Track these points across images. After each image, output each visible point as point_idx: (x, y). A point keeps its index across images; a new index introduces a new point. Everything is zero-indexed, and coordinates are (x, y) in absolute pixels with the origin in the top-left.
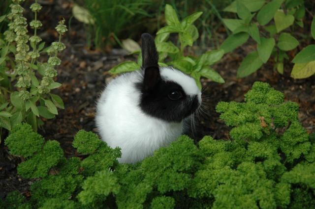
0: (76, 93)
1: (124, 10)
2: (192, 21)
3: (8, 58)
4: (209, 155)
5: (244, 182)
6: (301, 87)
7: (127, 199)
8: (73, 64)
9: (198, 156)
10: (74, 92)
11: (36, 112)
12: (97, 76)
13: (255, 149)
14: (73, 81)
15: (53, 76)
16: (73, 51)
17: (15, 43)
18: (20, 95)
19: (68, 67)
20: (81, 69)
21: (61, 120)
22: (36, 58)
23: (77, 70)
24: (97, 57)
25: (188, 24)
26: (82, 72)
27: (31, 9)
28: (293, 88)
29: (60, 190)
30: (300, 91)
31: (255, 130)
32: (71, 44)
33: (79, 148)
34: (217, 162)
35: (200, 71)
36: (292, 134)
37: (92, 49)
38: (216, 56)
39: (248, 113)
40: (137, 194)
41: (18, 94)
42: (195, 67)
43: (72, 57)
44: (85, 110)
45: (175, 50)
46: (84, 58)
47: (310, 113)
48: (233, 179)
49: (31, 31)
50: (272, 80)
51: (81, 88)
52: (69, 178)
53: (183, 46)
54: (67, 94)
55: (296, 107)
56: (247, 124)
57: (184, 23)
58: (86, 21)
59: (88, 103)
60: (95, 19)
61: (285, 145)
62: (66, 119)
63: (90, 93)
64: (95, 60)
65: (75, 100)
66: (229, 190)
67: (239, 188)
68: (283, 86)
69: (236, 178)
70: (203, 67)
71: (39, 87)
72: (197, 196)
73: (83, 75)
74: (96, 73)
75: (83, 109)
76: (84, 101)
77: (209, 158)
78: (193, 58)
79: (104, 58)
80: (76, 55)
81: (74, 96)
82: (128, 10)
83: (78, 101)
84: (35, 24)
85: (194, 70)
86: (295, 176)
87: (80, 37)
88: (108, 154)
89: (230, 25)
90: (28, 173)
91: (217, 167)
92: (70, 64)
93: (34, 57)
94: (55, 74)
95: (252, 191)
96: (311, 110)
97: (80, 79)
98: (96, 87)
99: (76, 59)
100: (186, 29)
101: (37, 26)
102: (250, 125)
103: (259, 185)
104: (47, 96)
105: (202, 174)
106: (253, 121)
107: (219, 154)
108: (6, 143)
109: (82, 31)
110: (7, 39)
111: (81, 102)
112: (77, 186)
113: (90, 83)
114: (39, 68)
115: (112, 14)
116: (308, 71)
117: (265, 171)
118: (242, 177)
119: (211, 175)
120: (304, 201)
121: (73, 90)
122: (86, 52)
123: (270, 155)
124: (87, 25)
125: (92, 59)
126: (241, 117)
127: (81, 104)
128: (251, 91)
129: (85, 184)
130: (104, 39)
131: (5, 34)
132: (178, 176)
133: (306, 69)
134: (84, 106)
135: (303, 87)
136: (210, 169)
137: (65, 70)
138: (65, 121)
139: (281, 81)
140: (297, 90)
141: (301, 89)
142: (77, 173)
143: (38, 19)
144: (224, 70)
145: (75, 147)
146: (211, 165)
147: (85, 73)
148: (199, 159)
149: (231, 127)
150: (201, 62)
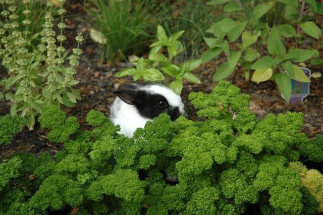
0: (91, 95)
1: (130, 32)
2: (177, 38)
3: (41, 64)
4: (182, 128)
5: (205, 145)
6: (265, 91)
7: (123, 157)
8: (90, 74)
9: (174, 129)
10: (89, 94)
11: (60, 100)
12: (107, 83)
13: (215, 124)
14: (89, 87)
15: (73, 73)
16: (90, 64)
17: (45, 53)
18: (49, 88)
19: (85, 76)
20: (96, 78)
21: (79, 113)
22: (61, 63)
23: (92, 78)
24: (108, 69)
25: (174, 40)
26: (96, 80)
27: (58, 27)
28: (258, 92)
29: (77, 151)
30: (263, 94)
31: (215, 111)
32: (89, 59)
33: (90, 122)
34: (187, 133)
35: (183, 75)
36: (243, 116)
37: (105, 63)
38: (195, 64)
39: (211, 100)
40: (130, 153)
41: (48, 88)
42: (180, 72)
43: (89, 69)
44: (98, 106)
45: (164, 59)
46: (98, 69)
47: (270, 110)
48: (197, 142)
49: (58, 44)
50: (243, 86)
51: (95, 91)
52: (83, 143)
53: (171, 57)
54: (84, 95)
55: (248, 98)
56: (210, 107)
57: (171, 39)
58: (100, 41)
59: (99, 102)
60: (107, 39)
61: (237, 123)
62: (83, 113)
63: (102, 94)
64: (106, 71)
65: (90, 99)
66: (193, 149)
67: (200, 148)
68: (251, 90)
69: (199, 141)
70: (185, 72)
71: (63, 83)
72: (172, 155)
73: (97, 82)
74: (107, 81)
75: (96, 106)
76: (97, 100)
77: (182, 131)
78: (178, 65)
79: (114, 70)
80: (91, 68)
81: (89, 96)
82: (132, 32)
83: (92, 100)
84: (61, 38)
85: (178, 74)
86: (240, 141)
87: (95, 54)
88: (110, 127)
89: (210, 42)
90: (55, 138)
91: (187, 136)
92: (87, 74)
93: (60, 62)
94: (74, 72)
95: (210, 151)
96: (271, 108)
97: (95, 85)
98: (107, 91)
99: (92, 71)
100: (172, 43)
101: (62, 40)
102: (212, 108)
103: (215, 147)
104: (69, 89)
105: (176, 140)
106: (215, 105)
107: (189, 128)
108: (39, 121)
109: (97, 49)
110: (40, 49)
111: (94, 101)
112: (89, 149)
113: (102, 87)
114: (63, 70)
115: (120, 34)
116: (265, 76)
117: (220, 139)
118: (204, 141)
119: (183, 141)
120: (247, 159)
121: (88, 93)
122: (100, 65)
123: (225, 129)
124: (101, 44)
125: (104, 70)
126: (206, 102)
127: (94, 103)
128: (217, 87)
129: (95, 146)
130: (114, 55)
131: (38, 46)
132: (159, 140)
133: (264, 75)
134: (97, 103)
135: (266, 91)
136: (182, 137)
137: (83, 78)
138: (82, 114)
139: (249, 86)
140: (261, 93)
141: (264, 93)
142: (89, 140)
143: (63, 34)
144: (207, 79)
145: (88, 121)
146: (183, 134)
147: (98, 80)
148: (175, 131)
149: (198, 110)
150: (184, 69)
